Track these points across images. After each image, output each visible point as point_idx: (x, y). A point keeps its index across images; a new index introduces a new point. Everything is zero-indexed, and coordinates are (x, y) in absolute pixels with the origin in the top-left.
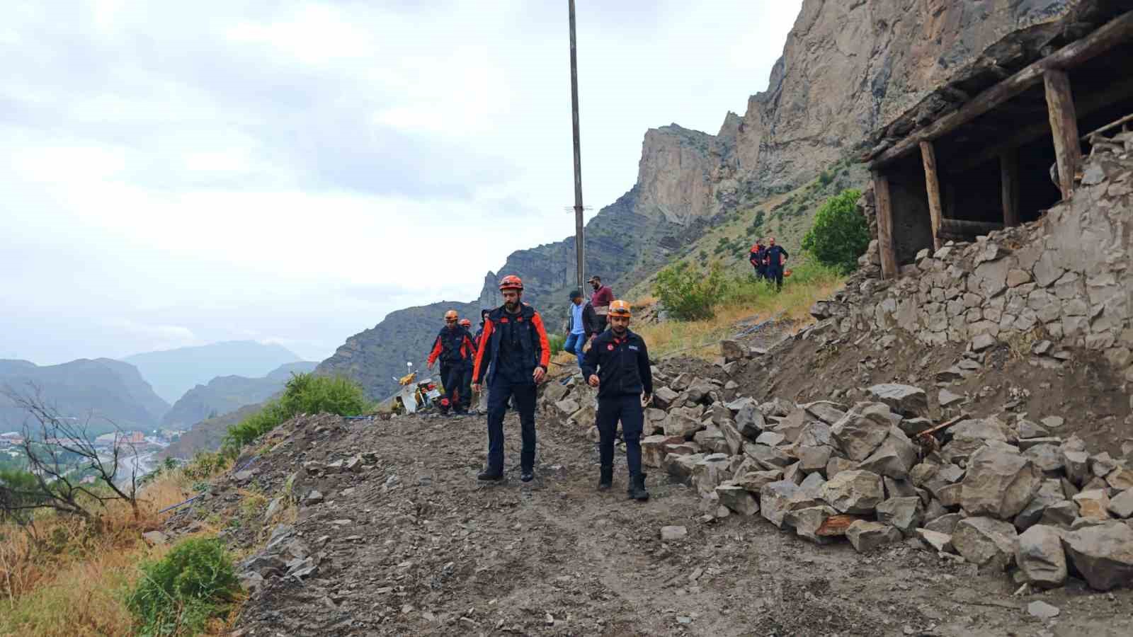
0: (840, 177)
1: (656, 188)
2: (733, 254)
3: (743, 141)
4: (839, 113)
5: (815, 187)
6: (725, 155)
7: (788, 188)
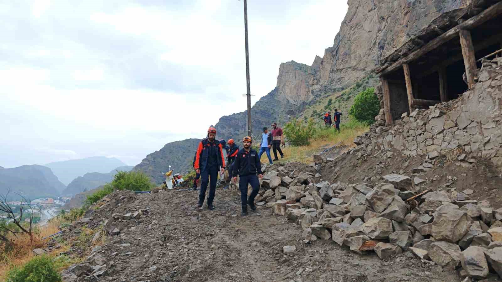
0: (365, 84)
1: (285, 89)
2: (319, 118)
3: (323, 68)
4: (364, 57)
5: (354, 88)
6: (315, 74)
7: (343, 89)
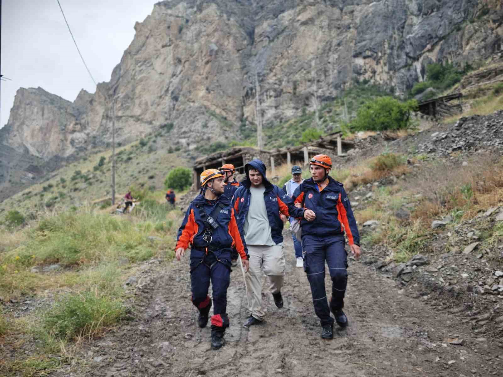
0: (151, 143)
1: (22, 129)
2: (85, 182)
3: (92, 110)
4: (152, 105)
5: (136, 146)
6: (78, 116)
7: (120, 145)
